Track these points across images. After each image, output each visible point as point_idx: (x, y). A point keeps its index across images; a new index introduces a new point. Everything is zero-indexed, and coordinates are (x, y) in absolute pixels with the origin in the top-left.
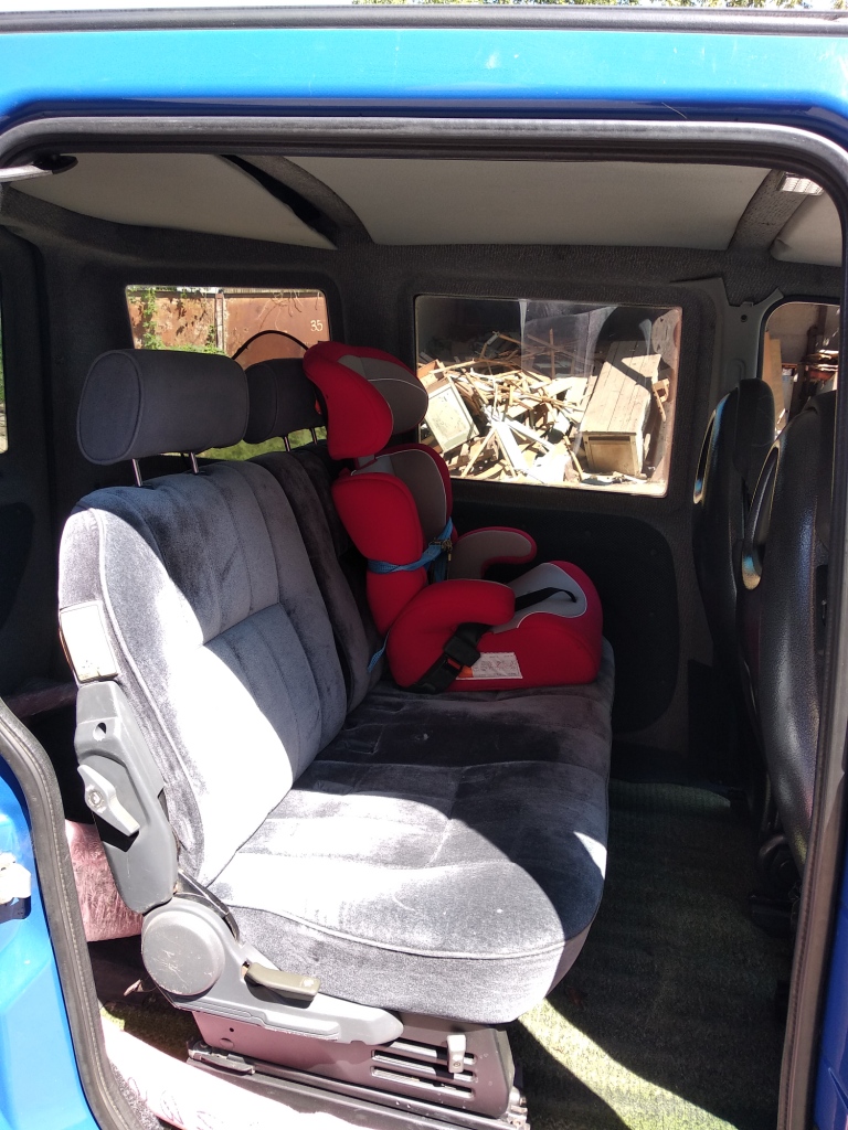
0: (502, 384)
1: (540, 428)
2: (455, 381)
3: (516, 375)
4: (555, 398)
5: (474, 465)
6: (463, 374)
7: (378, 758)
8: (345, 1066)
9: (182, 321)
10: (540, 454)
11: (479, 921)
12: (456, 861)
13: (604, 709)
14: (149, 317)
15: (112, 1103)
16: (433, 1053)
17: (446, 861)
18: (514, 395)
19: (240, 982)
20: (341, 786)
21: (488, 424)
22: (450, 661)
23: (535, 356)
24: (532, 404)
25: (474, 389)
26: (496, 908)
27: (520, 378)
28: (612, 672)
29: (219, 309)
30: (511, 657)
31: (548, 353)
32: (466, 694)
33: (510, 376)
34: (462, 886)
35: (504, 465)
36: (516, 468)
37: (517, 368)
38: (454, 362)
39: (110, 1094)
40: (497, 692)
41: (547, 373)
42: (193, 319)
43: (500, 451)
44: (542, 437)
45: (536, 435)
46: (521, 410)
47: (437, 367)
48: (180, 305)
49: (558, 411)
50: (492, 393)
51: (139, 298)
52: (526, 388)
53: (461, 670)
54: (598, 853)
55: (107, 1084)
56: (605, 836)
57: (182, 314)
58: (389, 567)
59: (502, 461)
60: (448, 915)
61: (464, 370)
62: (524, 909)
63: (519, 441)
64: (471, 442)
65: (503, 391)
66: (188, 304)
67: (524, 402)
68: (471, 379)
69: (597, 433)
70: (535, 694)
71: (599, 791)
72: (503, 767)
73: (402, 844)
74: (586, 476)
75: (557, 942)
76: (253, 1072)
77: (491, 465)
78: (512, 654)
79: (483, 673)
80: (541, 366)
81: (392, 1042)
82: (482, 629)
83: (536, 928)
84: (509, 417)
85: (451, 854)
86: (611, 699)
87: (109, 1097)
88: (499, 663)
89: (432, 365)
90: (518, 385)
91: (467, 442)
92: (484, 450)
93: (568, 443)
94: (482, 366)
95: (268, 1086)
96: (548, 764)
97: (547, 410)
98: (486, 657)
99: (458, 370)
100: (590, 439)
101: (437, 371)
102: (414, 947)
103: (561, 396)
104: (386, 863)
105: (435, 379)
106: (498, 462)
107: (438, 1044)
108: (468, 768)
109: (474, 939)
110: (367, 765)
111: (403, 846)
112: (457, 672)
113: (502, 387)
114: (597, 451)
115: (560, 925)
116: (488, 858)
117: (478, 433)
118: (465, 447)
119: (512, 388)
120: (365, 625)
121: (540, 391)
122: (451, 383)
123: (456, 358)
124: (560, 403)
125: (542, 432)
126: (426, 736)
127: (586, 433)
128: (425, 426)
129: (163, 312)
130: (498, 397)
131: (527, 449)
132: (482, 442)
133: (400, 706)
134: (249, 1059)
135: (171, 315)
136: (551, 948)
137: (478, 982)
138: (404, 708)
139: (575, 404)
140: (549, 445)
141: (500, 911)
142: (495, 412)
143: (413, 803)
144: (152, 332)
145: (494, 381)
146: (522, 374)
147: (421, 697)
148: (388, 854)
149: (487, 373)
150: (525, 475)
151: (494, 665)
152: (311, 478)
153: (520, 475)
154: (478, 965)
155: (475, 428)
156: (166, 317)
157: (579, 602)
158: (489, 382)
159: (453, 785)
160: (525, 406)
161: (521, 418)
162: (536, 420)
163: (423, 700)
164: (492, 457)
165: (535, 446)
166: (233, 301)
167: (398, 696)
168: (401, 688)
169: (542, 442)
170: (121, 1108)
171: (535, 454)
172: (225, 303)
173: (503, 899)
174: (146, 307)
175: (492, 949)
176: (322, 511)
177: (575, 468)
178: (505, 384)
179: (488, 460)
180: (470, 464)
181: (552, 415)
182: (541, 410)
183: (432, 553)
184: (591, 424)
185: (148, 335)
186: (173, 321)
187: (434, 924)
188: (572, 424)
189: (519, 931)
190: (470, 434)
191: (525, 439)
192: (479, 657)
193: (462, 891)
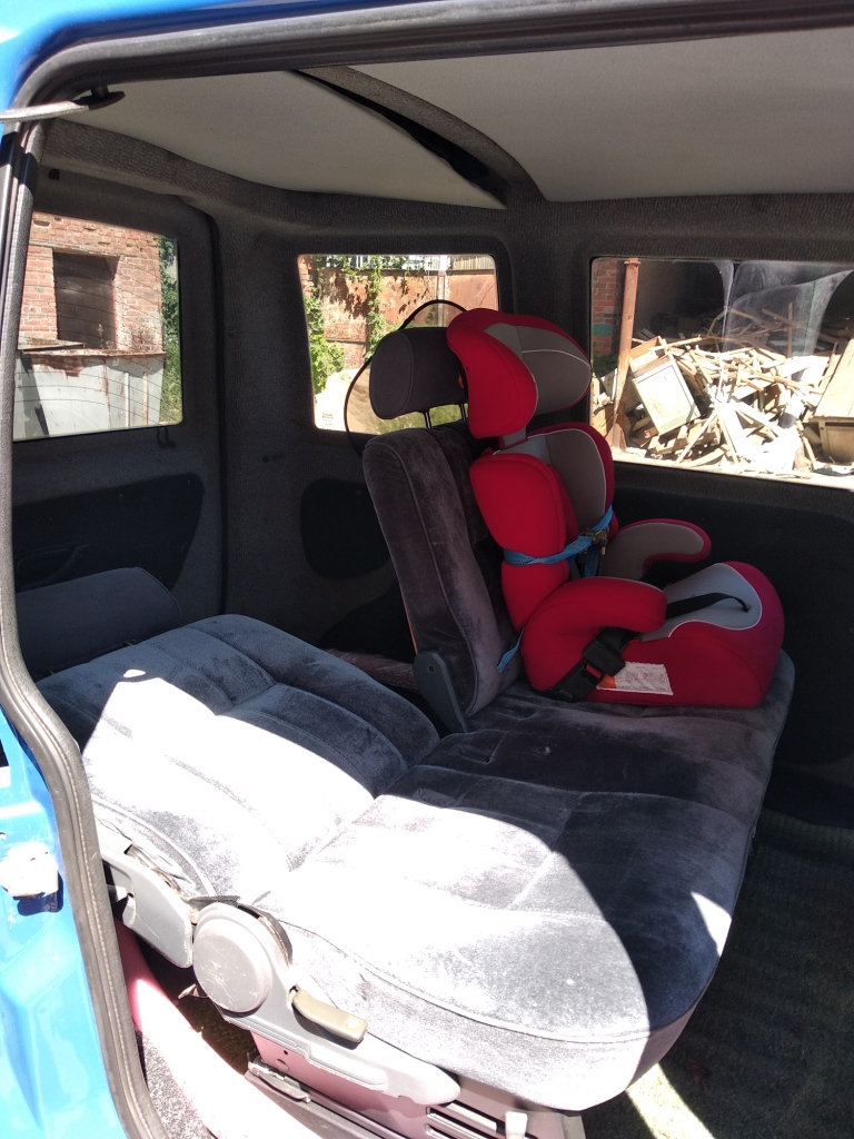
0: (730, 362)
1: (771, 410)
2: (677, 358)
3: (746, 353)
4: (789, 378)
5: (692, 449)
6: (686, 351)
7: (491, 770)
8: (397, 1116)
9: (405, 299)
10: (767, 440)
11: (543, 990)
12: (541, 907)
13: (767, 742)
14: (374, 295)
15: (141, 1115)
16: (493, 1125)
17: (530, 906)
18: (743, 374)
19: (286, 1008)
20: (444, 797)
21: (711, 406)
22: (589, 668)
23: (769, 332)
24: (762, 385)
25: (697, 367)
26: (567, 978)
27: (751, 356)
28: (788, 697)
29: (441, 286)
30: (660, 670)
31: (785, 330)
32: (607, 706)
33: (739, 354)
34: (534, 942)
35: (725, 451)
36: (738, 454)
37: (748, 345)
38: (679, 339)
39: (140, 1106)
40: (644, 707)
41: (782, 351)
42: (416, 297)
43: (722, 435)
44: (771, 421)
45: (764, 419)
46: (749, 391)
47: (658, 344)
48: (404, 284)
49: (792, 393)
50: (718, 372)
51: (365, 277)
52: (757, 367)
53: (602, 677)
54: (717, 922)
55: (136, 1095)
56: (732, 900)
57: (405, 292)
58: (524, 559)
59: (724, 446)
60: (508, 976)
61: (688, 347)
62: (602, 984)
63: (745, 425)
64: (690, 424)
65: (731, 370)
66: (412, 282)
67: (754, 382)
68: (695, 357)
69: (835, 418)
70: (685, 714)
71: (738, 841)
72: (626, 799)
73: (487, 876)
74: (819, 465)
75: (637, 1031)
76: (308, 1100)
77: (711, 449)
78: (662, 666)
79: (627, 684)
80: (776, 343)
81: (449, 1103)
82: (629, 635)
83: (612, 1011)
84: (734, 398)
85: (538, 897)
86: (779, 728)
87: (138, 1109)
88: (646, 675)
89: (653, 341)
90: (748, 363)
91: (686, 424)
92: (705, 434)
93: (802, 428)
94: (710, 343)
95: (321, 1119)
96: (680, 802)
97: (779, 392)
98: (631, 667)
99: (683, 347)
100: (827, 424)
101: (659, 348)
102: (464, 1008)
103: (796, 377)
104: (464, 897)
105: (655, 357)
106: (718, 446)
107: (498, 1118)
108: (586, 794)
109: (534, 1012)
110: (477, 776)
111: (487, 879)
112: (597, 681)
113: (729, 365)
114: (834, 438)
115: (644, 1010)
116: (577, 910)
117: (699, 415)
118: (684, 429)
119: (741, 367)
120: (499, 621)
121: (773, 371)
122: (673, 361)
123: (681, 334)
124: (792, 383)
125: (772, 416)
126: (548, 750)
127: (823, 418)
128: (641, 407)
129: (387, 290)
130: (724, 376)
131: (753, 433)
132: (703, 424)
133: (530, 711)
134: (305, 1087)
135: (395, 293)
136: (628, 1037)
137: (537, 1061)
138: (533, 716)
139: (812, 386)
140: (778, 430)
141: (570, 982)
142: (719, 393)
143: (513, 828)
144: (377, 310)
145: (721, 360)
146: (753, 352)
147: (556, 705)
148: (470, 886)
149: (714, 351)
150: (749, 461)
151: (640, 677)
152: (448, 458)
153: (743, 461)
154: (537, 1043)
155: (696, 410)
156: (390, 296)
157: (751, 612)
158: (715, 361)
159: (565, 813)
160: (755, 387)
161: (749, 400)
162: (766, 403)
163: (557, 708)
164: (712, 441)
165: (762, 431)
166: (455, 278)
167: (531, 701)
168: (537, 692)
169: (771, 427)
170: (150, 1122)
171: (763, 439)
172: (446, 281)
173: (578, 967)
174: (372, 286)
175: (554, 1027)
176: (456, 494)
177: (807, 455)
178: (734, 363)
179: (707, 445)
180: (688, 448)
181: (784, 398)
182: (772, 392)
183: (581, 545)
184: (829, 408)
185: (371, 313)
186: (396, 299)
187: (490, 984)
188: (807, 408)
189: (589, 1011)
190: (690, 416)
191: (751, 422)
192: (624, 666)
193: (531, 949)
